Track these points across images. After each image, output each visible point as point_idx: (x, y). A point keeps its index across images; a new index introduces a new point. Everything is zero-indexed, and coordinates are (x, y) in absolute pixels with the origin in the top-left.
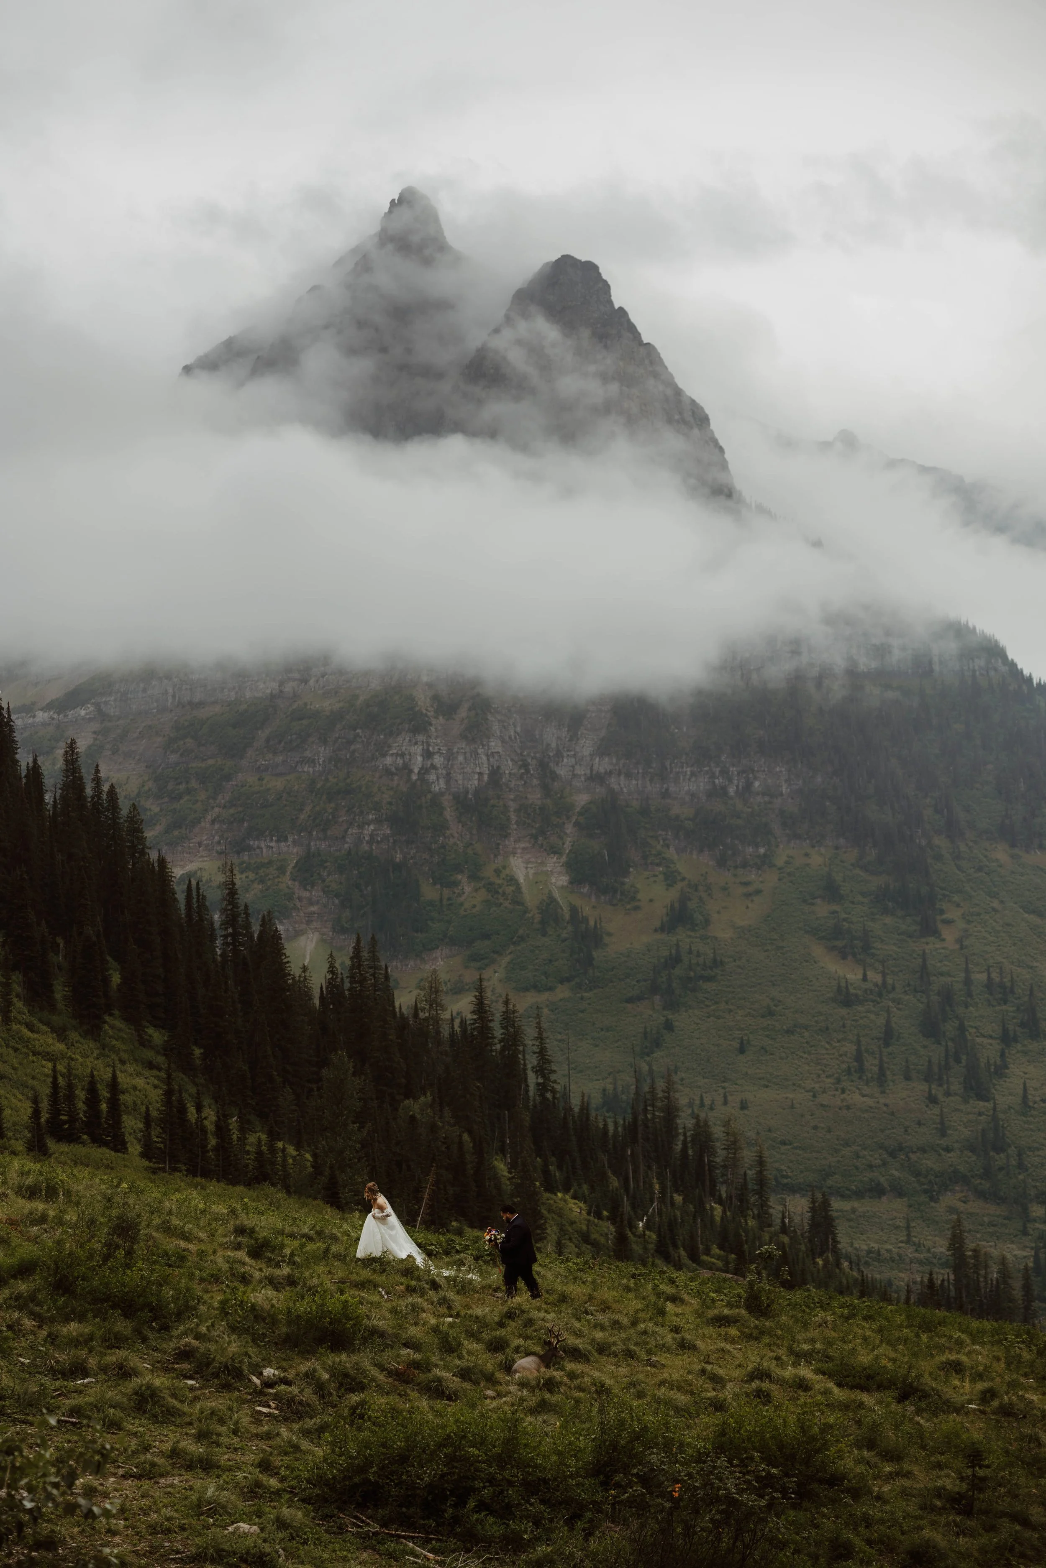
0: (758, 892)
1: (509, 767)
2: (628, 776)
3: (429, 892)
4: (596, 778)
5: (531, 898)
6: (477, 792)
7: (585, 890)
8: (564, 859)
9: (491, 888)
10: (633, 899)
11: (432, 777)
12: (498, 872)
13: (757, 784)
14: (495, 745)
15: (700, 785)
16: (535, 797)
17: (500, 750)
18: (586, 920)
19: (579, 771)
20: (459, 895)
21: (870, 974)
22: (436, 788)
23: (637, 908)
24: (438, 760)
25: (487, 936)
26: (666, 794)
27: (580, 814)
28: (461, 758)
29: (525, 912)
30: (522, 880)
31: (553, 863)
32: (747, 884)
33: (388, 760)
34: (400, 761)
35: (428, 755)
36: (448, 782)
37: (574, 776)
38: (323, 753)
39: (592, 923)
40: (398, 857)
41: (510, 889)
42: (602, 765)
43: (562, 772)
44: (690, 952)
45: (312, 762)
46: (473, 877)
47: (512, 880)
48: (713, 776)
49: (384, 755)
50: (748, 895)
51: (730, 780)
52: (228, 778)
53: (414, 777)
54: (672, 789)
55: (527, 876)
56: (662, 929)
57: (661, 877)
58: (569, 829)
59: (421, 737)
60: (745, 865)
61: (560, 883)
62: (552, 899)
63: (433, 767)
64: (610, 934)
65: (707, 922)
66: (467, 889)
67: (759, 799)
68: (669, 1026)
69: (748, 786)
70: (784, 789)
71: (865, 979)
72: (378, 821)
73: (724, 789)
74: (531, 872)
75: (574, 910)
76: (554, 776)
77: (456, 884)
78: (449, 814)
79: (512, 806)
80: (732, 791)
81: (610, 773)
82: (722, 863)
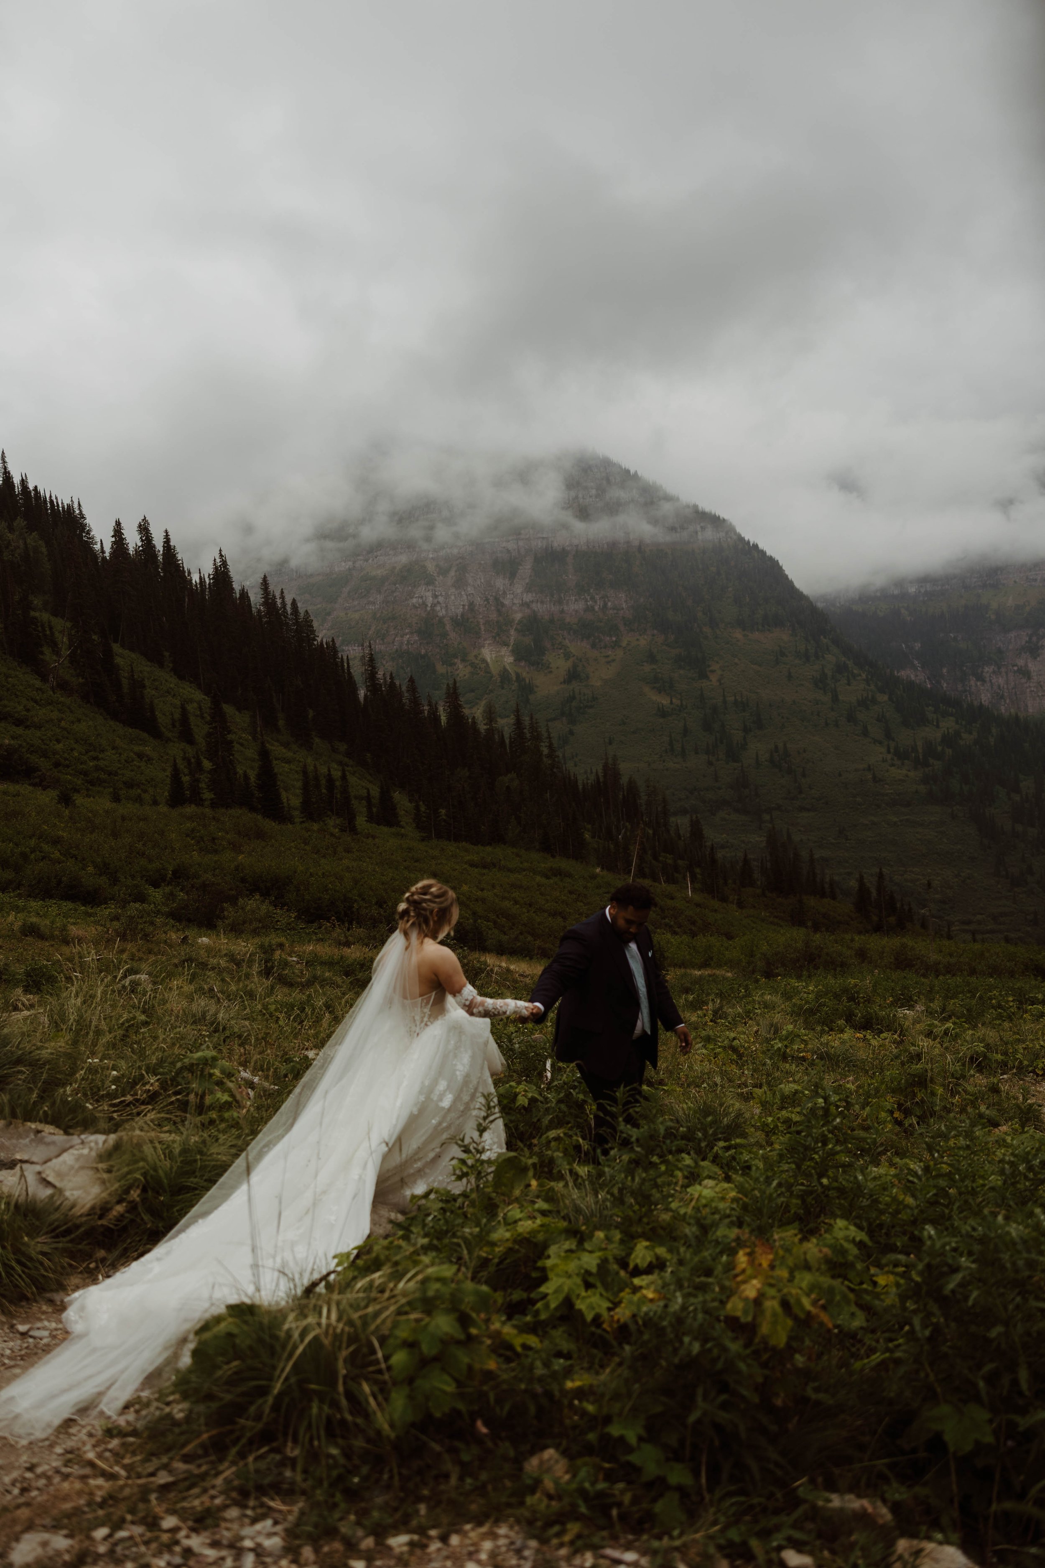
0: (614, 660)
1: (478, 600)
2: (542, 602)
3: (441, 669)
4: (527, 605)
5: (494, 670)
6: (462, 615)
7: (523, 664)
8: (510, 648)
9: (473, 665)
10: (548, 667)
11: (438, 608)
12: (476, 657)
13: (609, 604)
14: (470, 590)
15: (580, 606)
16: (494, 616)
17: (472, 592)
18: (524, 679)
19: (516, 601)
20: (457, 670)
21: (674, 700)
22: (440, 614)
23: (551, 672)
24: (441, 599)
25: (473, 691)
26: (562, 611)
27: (518, 624)
28: (453, 597)
29: (492, 677)
30: (489, 660)
31: (504, 651)
32: (608, 656)
33: (414, 600)
34: (420, 601)
35: (435, 596)
36: (446, 611)
37: (514, 604)
38: (380, 598)
39: (527, 681)
40: (423, 652)
41: (483, 666)
42: (528, 598)
43: (507, 602)
44: (580, 693)
45: (374, 603)
46: (463, 660)
47: (484, 661)
48: (586, 601)
49: (412, 598)
50: (608, 662)
51: (596, 602)
52: (329, 614)
53: (429, 609)
54: (566, 608)
55: (491, 658)
56: (564, 682)
57: (562, 655)
58: (512, 632)
59: (431, 588)
60: (605, 647)
61: (509, 661)
62: (505, 670)
63: (438, 603)
64: (537, 687)
65: (588, 677)
66: (461, 666)
67: (611, 611)
68: (571, 733)
69: (605, 605)
70: (624, 606)
71: (671, 703)
72: (411, 633)
73: (593, 607)
74: (494, 656)
75: (518, 675)
76: (503, 605)
77: (455, 664)
78: (448, 627)
79: (482, 621)
80: (597, 608)
81: (532, 602)
82: (593, 646)
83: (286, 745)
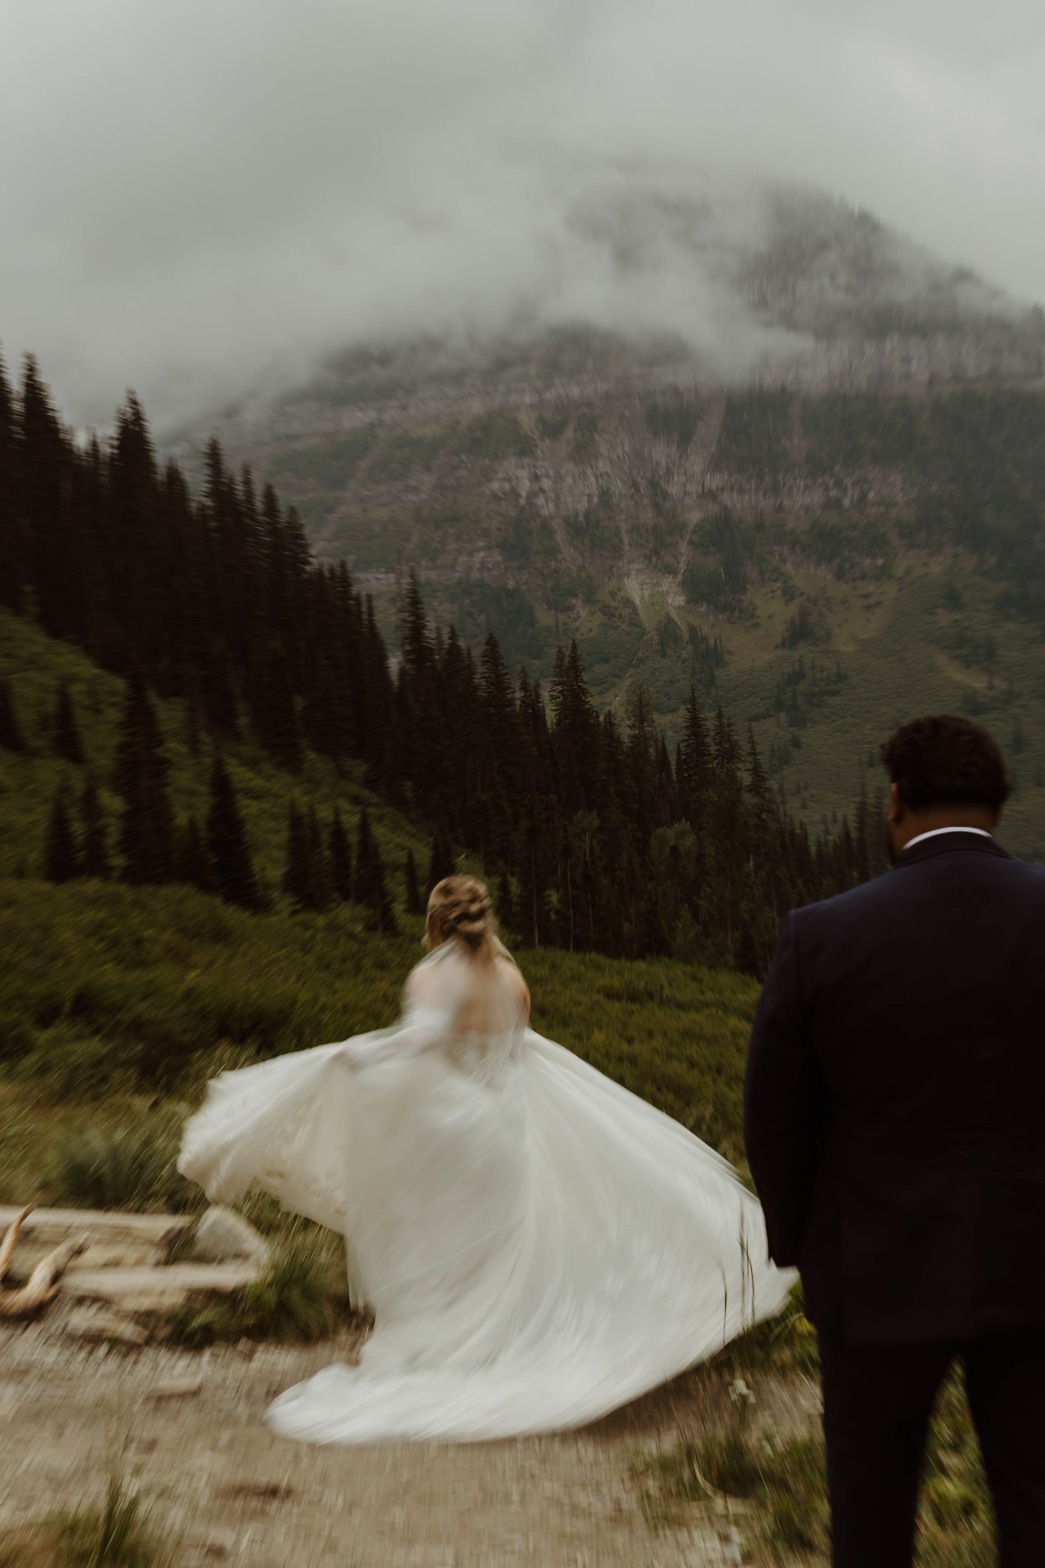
0: (879, 604)
1: (618, 487)
2: (741, 491)
3: (545, 617)
4: (709, 495)
5: (648, 619)
6: (587, 515)
7: (703, 609)
8: (680, 578)
9: (606, 611)
10: (752, 616)
11: (541, 501)
12: (613, 594)
13: (871, 495)
14: (603, 465)
15: (815, 498)
16: (647, 516)
17: (608, 469)
18: (705, 639)
19: (691, 488)
20: (575, 620)
21: (997, 682)
22: (545, 512)
23: (757, 625)
24: (546, 483)
25: (606, 660)
26: (780, 508)
27: (694, 532)
28: (569, 480)
29: (643, 634)
30: (637, 602)
31: (668, 583)
32: (866, 596)
33: (495, 486)
34: (507, 486)
35: (536, 478)
36: (557, 506)
37: (686, 493)
38: (428, 480)
39: (712, 642)
40: (511, 584)
41: (626, 612)
42: (714, 481)
43: (673, 490)
44: (813, 667)
45: (416, 490)
46: (588, 601)
47: (628, 602)
48: (827, 489)
49: (490, 480)
50: (868, 608)
51: (845, 491)
52: (330, 510)
53: (522, 501)
54: (786, 502)
55: (642, 597)
56: (783, 645)
57: (779, 593)
58: (683, 547)
59: (527, 461)
60: (863, 577)
61: (677, 604)
62: (669, 620)
63: (542, 490)
64: (730, 653)
65: (828, 636)
66: (583, 613)
67: (874, 510)
68: (796, 743)
69: (863, 496)
70: (900, 498)
71: (991, 687)
72: (488, 548)
73: (838, 502)
74: (647, 593)
75: (693, 630)
76: (666, 495)
77: (571, 608)
78: (560, 537)
79: (624, 527)
80: (846, 502)
81: (723, 489)
82: (840, 575)
83: (252, 764)
